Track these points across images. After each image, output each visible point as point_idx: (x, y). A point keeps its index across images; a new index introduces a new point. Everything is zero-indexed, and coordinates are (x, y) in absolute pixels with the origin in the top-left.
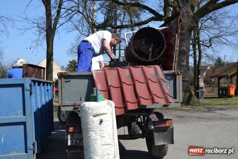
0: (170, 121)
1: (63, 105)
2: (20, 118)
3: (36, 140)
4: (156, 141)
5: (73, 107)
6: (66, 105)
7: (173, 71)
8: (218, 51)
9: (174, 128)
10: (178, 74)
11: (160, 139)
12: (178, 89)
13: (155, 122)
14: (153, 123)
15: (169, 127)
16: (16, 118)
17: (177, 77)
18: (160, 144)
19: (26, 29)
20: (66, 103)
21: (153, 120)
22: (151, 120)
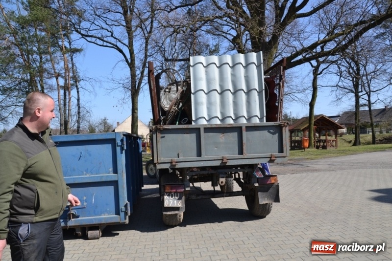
0: (275, 177)
1: (159, 162)
2: (112, 176)
3: (128, 200)
4: (260, 200)
5: (169, 165)
6: (162, 162)
7: (278, 123)
8: (286, 108)
9: (280, 185)
10: (285, 126)
11: (264, 197)
12: (284, 142)
13: (259, 179)
14: (256, 179)
15: (274, 183)
16: (107, 176)
17: (284, 128)
18: (264, 202)
19: (113, 89)
20: (162, 159)
21: (257, 177)
22: (256, 176)
